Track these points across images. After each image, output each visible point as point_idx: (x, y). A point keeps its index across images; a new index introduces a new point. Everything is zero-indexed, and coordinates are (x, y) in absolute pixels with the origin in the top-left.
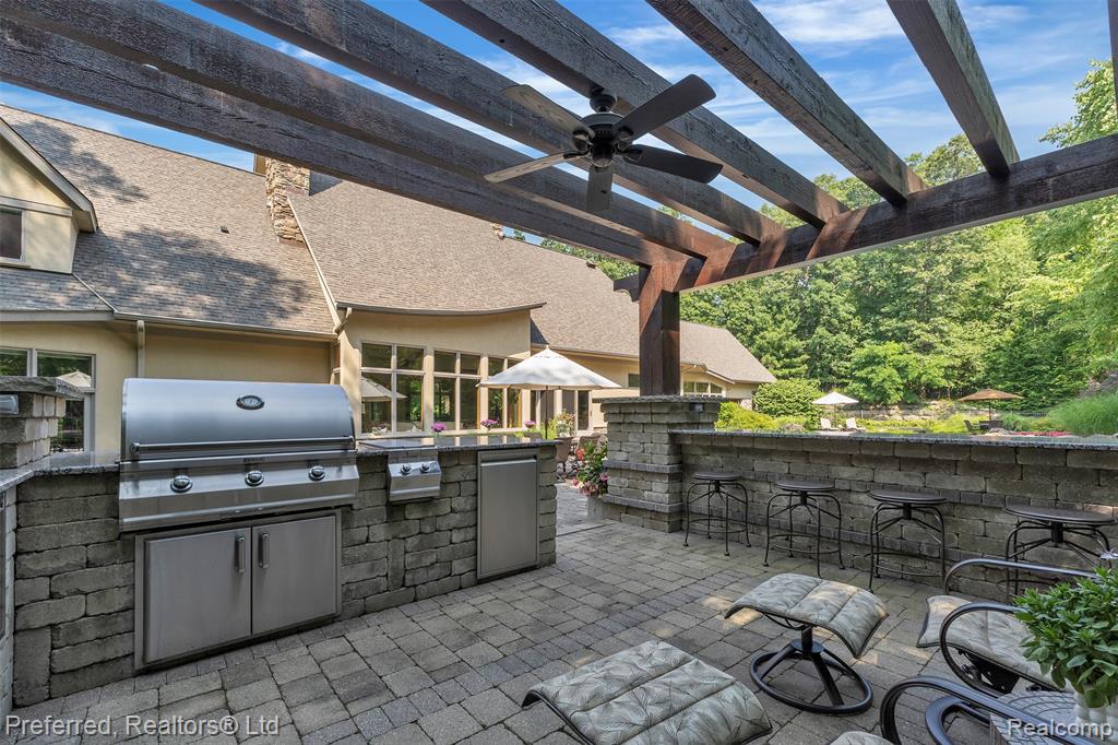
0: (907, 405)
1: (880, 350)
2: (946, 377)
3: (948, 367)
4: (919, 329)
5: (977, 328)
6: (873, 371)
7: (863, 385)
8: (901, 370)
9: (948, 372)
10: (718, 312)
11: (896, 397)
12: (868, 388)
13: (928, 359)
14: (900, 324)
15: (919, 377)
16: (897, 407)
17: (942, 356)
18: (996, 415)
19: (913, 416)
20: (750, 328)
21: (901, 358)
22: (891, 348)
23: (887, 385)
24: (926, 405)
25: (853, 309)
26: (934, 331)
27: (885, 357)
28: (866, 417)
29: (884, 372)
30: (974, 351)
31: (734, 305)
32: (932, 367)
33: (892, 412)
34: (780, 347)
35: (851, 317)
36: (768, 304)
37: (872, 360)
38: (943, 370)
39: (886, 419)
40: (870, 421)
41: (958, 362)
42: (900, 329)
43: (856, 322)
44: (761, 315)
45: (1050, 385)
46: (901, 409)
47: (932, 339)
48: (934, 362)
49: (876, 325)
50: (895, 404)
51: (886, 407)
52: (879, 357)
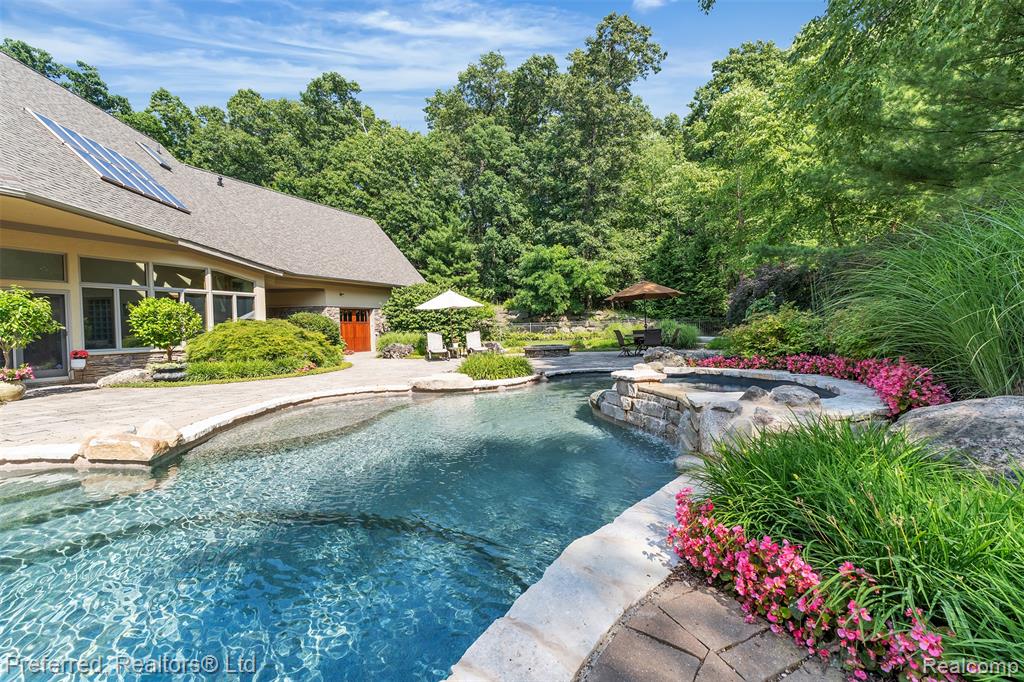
0: (575, 316)
1: (545, 252)
2: (608, 284)
3: (610, 274)
4: (584, 231)
5: (634, 236)
6: (540, 277)
7: (532, 293)
8: (568, 276)
9: (611, 279)
10: (377, 204)
11: (563, 306)
12: (536, 297)
13: (593, 265)
14: (567, 227)
15: (583, 284)
16: (565, 318)
17: (605, 262)
18: (651, 324)
19: (580, 328)
20: (415, 226)
21: (566, 262)
22: (558, 250)
23: (553, 292)
24: (592, 315)
25: (525, 211)
26: (596, 235)
27: (551, 260)
28: (535, 330)
29: (551, 277)
30: (632, 256)
31: (396, 195)
32: (594, 273)
33: (560, 323)
34: (451, 250)
35: (521, 219)
36: (437, 198)
37: (540, 265)
38: (604, 275)
39: (554, 332)
40: (538, 335)
41: (618, 268)
42: (567, 232)
43: (527, 225)
44: (426, 210)
45: (693, 292)
46: (570, 320)
47: (596, 242)
48: (597, 267)
49: (546, 228)
50: (563, 315)
51: (556, 318)
52: (545, 260)
